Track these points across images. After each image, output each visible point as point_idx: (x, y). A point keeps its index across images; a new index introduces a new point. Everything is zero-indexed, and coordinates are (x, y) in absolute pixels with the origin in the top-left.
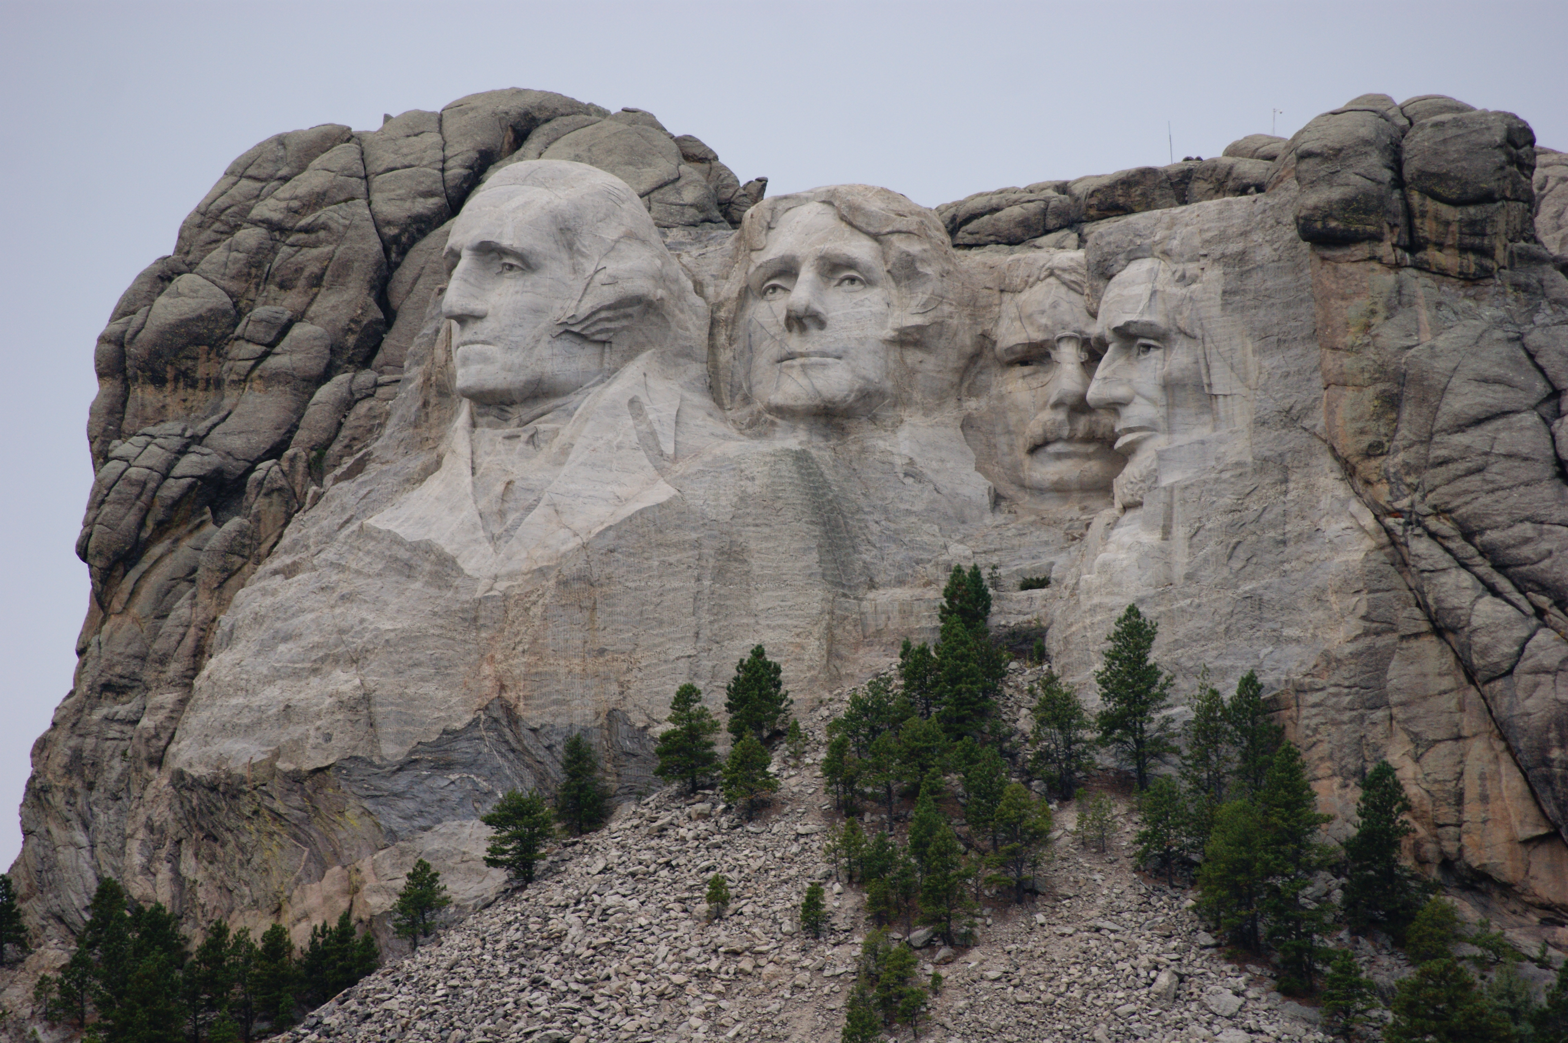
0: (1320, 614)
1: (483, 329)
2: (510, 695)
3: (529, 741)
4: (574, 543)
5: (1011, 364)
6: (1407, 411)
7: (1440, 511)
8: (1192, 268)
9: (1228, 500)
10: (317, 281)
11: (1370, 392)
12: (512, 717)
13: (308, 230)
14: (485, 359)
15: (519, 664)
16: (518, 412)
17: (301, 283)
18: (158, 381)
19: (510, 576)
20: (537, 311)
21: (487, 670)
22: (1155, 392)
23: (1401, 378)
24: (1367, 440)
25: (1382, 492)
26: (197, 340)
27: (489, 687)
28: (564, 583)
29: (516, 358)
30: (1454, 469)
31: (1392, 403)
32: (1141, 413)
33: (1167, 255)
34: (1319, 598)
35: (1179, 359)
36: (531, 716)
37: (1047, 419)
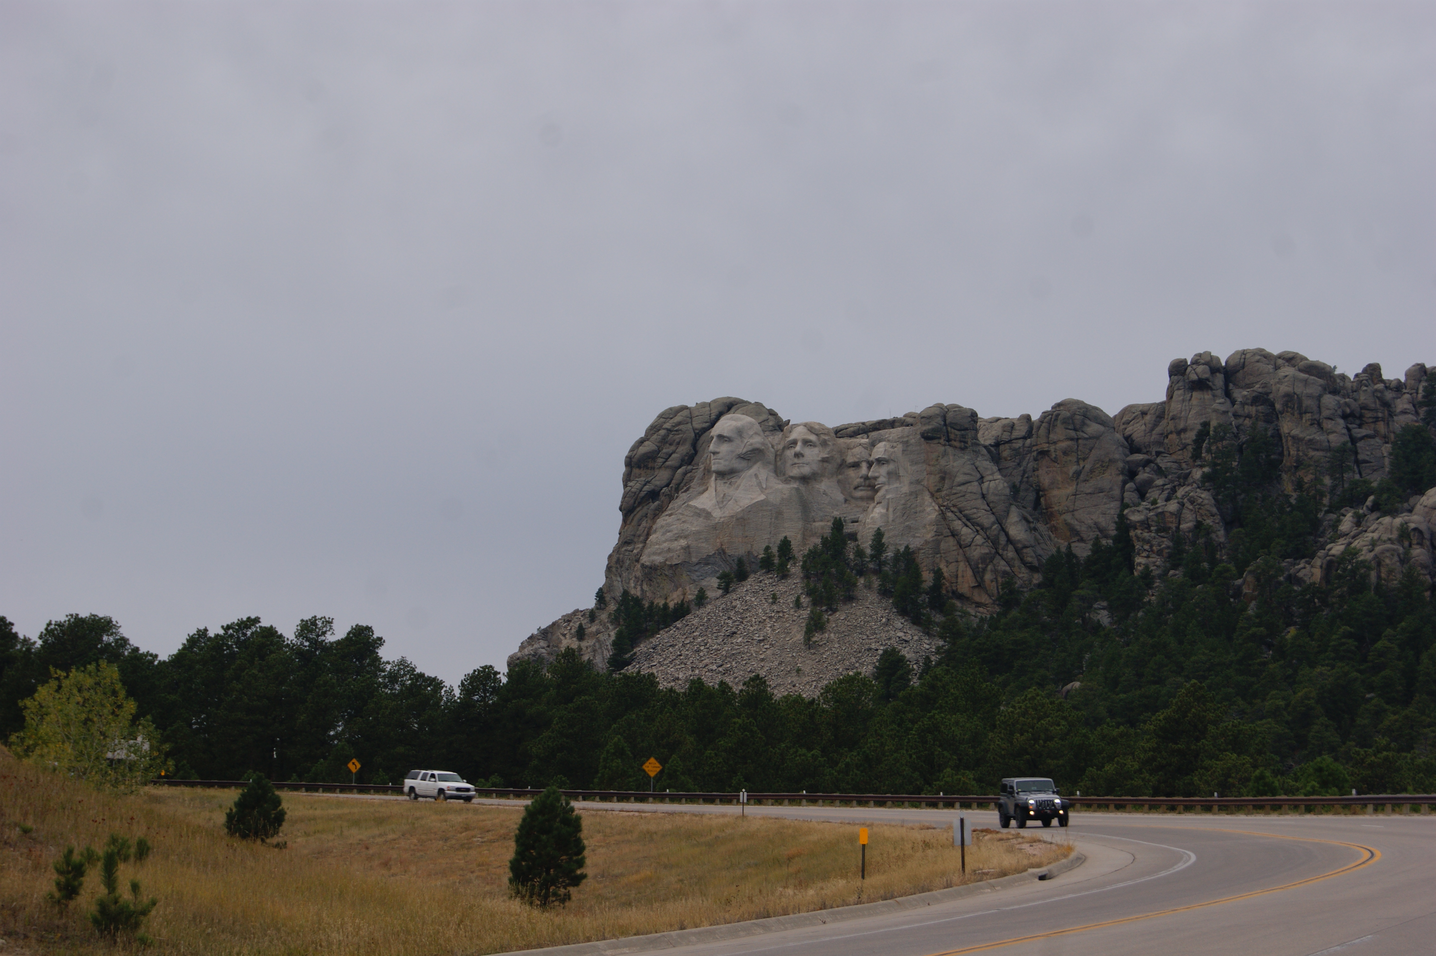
0: (925, 530)
1: (719, 456)
2: (724, 547)
3: (728, 558)
4: (740, 509)
5: (850, 467)
6: (946, 481)
7: (954, 506)
8: (895, 444)
10: (678, 443)
11: (938, 476)
12: (724, 552)
13: (676, 431)
14: (719, 463)
15: (726, 539)
16: (727, 476)
17: (675, 444)
18: (639, 467)
19: (724, 517)
20: (732, 451)
21: (718, 540)
22: (885, 475)
23: (945, 473)
24: (937, 488)
25: (940, 501)
26: (649, 457)
27: (719, 544)
28: (737, 519)
29: (727, 463)
30: (958, 495)
31: (943, 479)
32: (881, 480)
33: (889, 441)
34: (924, 527)
35: (891, 467)
36: (729, 552)
37: (859, 481)
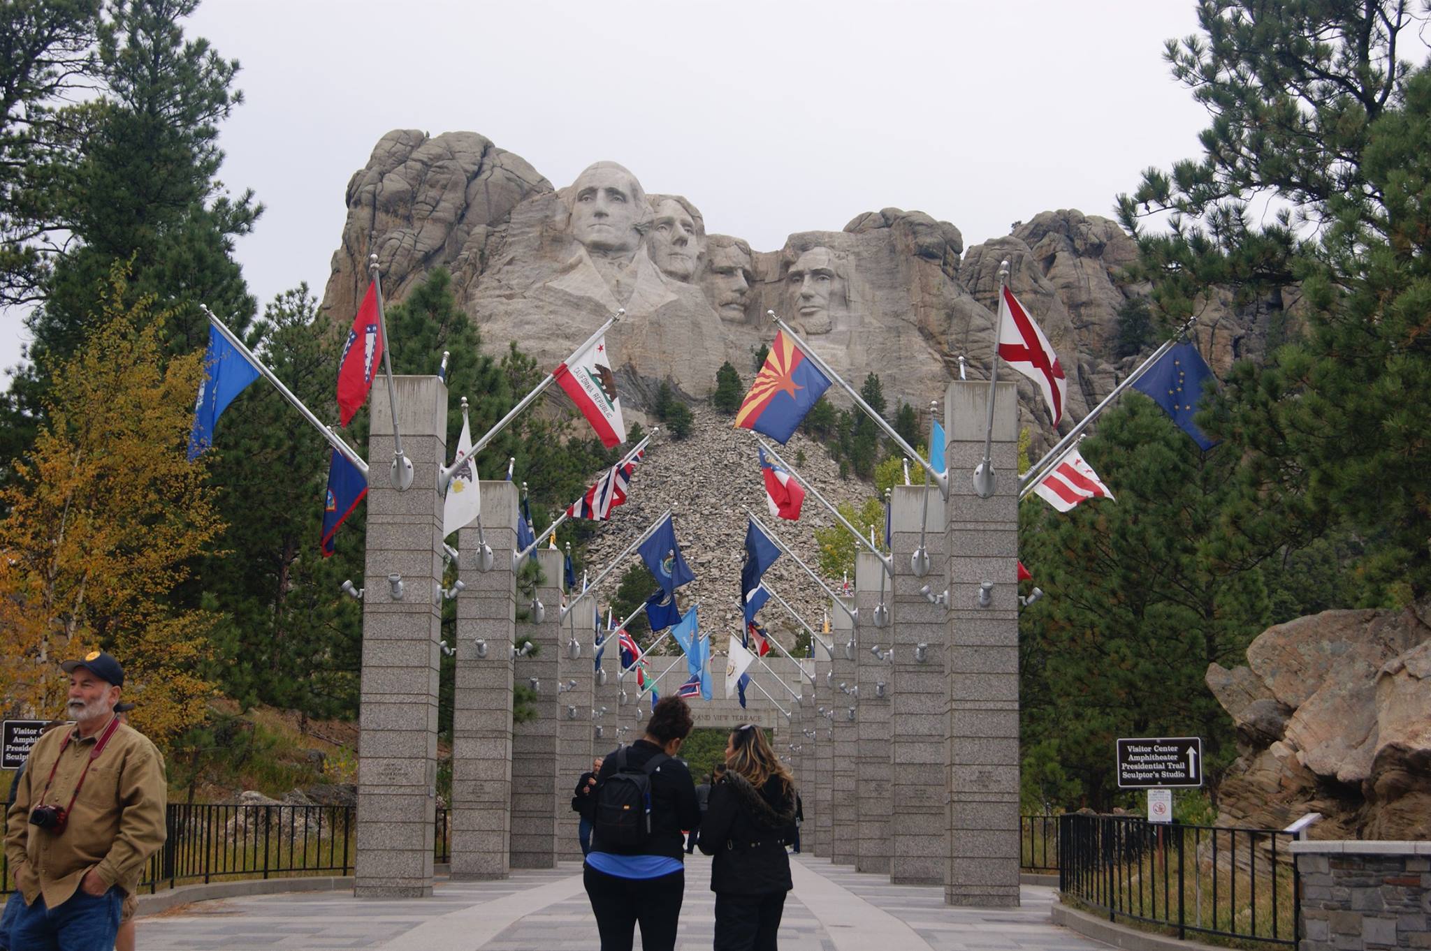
0: (922, 386)
1: (609, 220)
2: (633, 362)
3: (640, 381)
4: (652, 309)
6: (955, 321)
7: (975, 358)
8: (842, 254)
9: (881, 340)
11: (943, 312)
12: (634, 373)
14: (608, 232)
15: (637, 351)
16: (611, 254)
17: (438, 186)
18: (387, 212)
19: (633, 317)
20: (628, 218)
21: (624, 351)
22: (827, 296)
23: (953, 309)
24: (942, 329)
25: (946, 348)
26: (401, 200)
27: (625, 357)
28: (652, 323)
29: (619, 234)
30: (980, 345)
31: (949, 317)
32: (818, 301)
33: (832, 247)
34: (921, 380)
35: (837, 285)
36: (641, 372)
37: (729, 296)
